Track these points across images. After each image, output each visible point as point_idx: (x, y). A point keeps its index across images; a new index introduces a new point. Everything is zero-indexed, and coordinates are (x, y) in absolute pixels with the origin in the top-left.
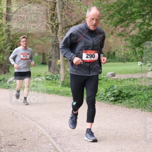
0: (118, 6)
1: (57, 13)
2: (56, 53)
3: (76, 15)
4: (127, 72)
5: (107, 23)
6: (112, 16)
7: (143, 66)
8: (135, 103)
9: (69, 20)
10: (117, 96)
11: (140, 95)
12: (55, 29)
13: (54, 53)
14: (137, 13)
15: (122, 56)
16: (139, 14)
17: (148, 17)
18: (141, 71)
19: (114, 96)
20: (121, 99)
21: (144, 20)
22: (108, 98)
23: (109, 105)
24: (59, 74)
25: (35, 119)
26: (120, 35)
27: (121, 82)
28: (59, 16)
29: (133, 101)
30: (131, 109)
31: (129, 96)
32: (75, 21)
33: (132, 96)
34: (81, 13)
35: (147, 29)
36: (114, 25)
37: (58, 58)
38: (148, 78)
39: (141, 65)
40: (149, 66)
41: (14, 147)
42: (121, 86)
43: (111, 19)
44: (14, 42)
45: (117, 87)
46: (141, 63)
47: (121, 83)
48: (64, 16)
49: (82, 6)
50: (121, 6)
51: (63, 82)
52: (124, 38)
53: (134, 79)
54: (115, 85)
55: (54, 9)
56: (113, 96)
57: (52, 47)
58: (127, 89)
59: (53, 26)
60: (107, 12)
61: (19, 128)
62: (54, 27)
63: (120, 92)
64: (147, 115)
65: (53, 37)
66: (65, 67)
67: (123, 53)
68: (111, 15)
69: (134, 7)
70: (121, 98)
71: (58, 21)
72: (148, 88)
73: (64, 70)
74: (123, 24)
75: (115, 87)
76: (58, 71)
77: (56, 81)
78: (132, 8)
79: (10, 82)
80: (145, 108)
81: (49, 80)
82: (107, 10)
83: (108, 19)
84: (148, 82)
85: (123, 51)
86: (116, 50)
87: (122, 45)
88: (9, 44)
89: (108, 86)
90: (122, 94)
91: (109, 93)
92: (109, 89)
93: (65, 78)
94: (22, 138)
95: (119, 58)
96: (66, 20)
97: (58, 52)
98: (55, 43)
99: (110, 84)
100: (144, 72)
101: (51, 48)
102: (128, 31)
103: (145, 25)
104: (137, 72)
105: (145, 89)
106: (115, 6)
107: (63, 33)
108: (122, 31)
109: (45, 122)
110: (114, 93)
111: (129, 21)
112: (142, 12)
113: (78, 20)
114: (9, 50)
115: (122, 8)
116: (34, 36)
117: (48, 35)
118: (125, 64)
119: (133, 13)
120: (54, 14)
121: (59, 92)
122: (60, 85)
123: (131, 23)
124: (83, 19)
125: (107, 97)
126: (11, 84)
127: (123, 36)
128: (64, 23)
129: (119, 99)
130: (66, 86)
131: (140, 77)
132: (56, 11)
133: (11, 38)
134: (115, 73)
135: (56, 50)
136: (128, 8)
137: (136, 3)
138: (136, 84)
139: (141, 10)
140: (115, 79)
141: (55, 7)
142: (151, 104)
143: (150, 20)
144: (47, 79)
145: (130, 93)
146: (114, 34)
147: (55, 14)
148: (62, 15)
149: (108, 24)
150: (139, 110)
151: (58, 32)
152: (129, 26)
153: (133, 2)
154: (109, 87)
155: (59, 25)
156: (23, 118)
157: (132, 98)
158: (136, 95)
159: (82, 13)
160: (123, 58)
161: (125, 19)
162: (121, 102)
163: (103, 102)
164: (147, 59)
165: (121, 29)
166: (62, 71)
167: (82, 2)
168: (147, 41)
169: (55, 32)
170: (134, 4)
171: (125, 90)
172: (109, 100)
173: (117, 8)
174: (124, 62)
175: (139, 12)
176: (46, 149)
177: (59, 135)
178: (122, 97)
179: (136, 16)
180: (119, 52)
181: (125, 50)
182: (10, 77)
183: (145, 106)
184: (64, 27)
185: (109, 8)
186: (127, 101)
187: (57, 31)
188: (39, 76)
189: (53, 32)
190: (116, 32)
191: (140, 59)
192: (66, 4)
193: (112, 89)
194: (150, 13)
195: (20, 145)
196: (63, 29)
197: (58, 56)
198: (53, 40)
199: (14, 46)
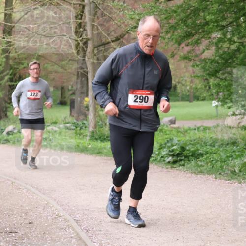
0: (184, 11)
1: (86, 23)
2: (82, 87)
3: (115, 26)
4: (194, 117)
5: (164, 39)
6: (174, 28)
7: (220, 108)
8: (206, 166)
9: (104, 33)
10: (178, 155)
11: (214, 153)
12: (82, 48)
13: (79, 86)
14: (213, 22)
15: (187, 92)
16: (216, 24)
17: (230, 29)
18: (217, 116)
19: (173, 156)
20: (184, 160)
21: (225, 35)
22: (163, 159)
23: (165, 170)
24: (86, 120)
25: (47, 192)
26: (185, 58)
27: (185, 132)
28: (88, 28)
29: (203, 163)
30: (198, 176)
31: (196, 155)
32: (114, 35)
33: (201, 155)
34: (123, 23)
35: (229, 48)
36: (176, 42)
37: (85, 95)
38: (228, 127)
39: (217, 106)
40: (229, 108)
41: (13, 234)
42: (183, 139)
43: (172, 32)
44: (15, 68)
45: (178, 141)
46: (217, 104)
47: (184, 134)
48: (97, 27)
49: (126, 11)
50: (189, 11)
51: (93, 132)
52: (192, 63)
53: (205, 129)
54: (174, 138)
55: (82, 16)
56: (170, 155)
57: (76, 77)
58: (193, 144)
59: (79, 44)
60: (165, 21)
61: (22, 206)
62: (81, 44)
63: (183, 149)
64: (225, 184)
65: (77, 61)
66: (95, 109)
67: (188, 88)
68: (172, 26)
69: (209, 14)
70: (183, 158)
71: (86, 35)
72: (227, 143)
73: (95, 114)
74: (190, 41)
75: (175, 140)
76: (86, 115)
77: (82, 131)
78: (206, 14)
79: (8, 133)
80: (220, 174)
81: (71, 129)
82: (166, 18)
83: (167, 32)
84: (227, 133)
85: (188, 83)
86: (179, 82)
87: (187, 74)
88: (8, 71)
89: (163, 139)
90: (185, 153)
91: (165, 150)
92: (166, 144)
93: (95, 126)
94: (27, 221)
95: (183, 95)
96: (99, 34)
97: (85, 85)
98: (81, 71)
99: (166, 137)
100: (221, 118)
101: (74, 78)
102: (198, 52)
103: (225, 42)
104: (209, 117)
105: (222, 144)
106: (179, 10)
107: (95, 55)
108: (189, 52)
109: (63, 196)
110: (173, 151)
111: (201, 36)
112: (221, 21)
113: (118, 34)
114: (8, 81)
115: (190, 15)
116: (47, 59)
117: (70, 58)
118: (191, 104)
119: (207, 23)
120: (80, 23)
121: (86, 148)
122: (88, 138)
123: (203, 39)
124: (128, 33)
125: (162, 157)
126: (11, 136)
127: (190, 60)
128: (96, 39)
129: (181, 160)
130: (96, 139)
131: (215, 124)
132: (85, 19)
133: (11, 62)
134: (175, 118)
135: (82, 81)
136: (199, 15)
137: (213, 6)
138: (208, 135)
139: (219, 18)
140: (174, 128)
141: (83, 12)
142: (230, 168)
143: (233, 34)
144: (67, 128)
145: (198, 150)
146: (176, 56)
147: (83, 24)
148: (93, 26)
149: (166, 41)
150: (211, 178)
151: (87, 53)
152: (201, 43)
153: (208, 6)
154: (166, 141)
155: (89, 42)
156: (28, 190)
157: (201, 159)
158: (207, 153)
159: (126, 23)
160: (189, 96)
161: (194, 32)
162: (184, 165)
163: (156, 164)
164: (226, 97)
165: (187, 49)
166: (91, 116)
167: (125, 5)
168: (228, 67)
169: (81, 54)
170: (208, 7)
171: (190, 146)
172: (164, 161)
173: (182, 15)
174: (190, 101)
175: (217, 21)
176: (65, 238)
177: (85, 217)
178: (186, 157)
179: (211, 28)
180: (183, 85)
181: (192, 82)
182: (9, 125)
183: (221, 171)
184: (96, 44)
185: (168, 15)
186: (193, 163)
187: (84, 51)
188: (55, 123)
189: (78, 53)
190: (179, 53)
191: (215, 96)
192: (100, 8)
193: (169, 144)
194: (235, 23)
195: (23, 232)
196: (95, 48)
197: (85, 91)
198: (79, 66)
199: (15, 75)
